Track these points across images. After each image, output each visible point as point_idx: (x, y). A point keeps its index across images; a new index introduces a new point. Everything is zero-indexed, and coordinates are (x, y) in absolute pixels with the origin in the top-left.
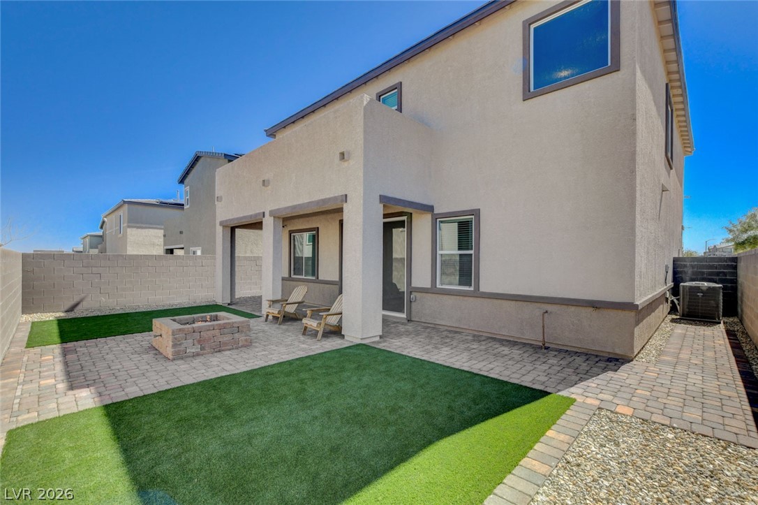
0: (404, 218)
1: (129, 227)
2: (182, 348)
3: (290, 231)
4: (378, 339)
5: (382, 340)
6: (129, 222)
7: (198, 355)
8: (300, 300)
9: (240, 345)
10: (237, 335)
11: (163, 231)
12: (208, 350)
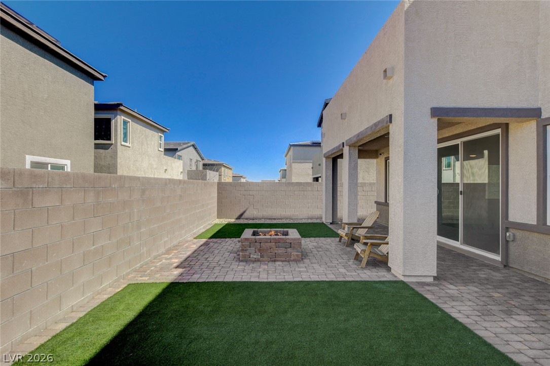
0: (498, 131)
1: (293, 162)
2: (247, 253)
3: (385, 158)
4: (431, 280)
5: (436, 282)
6: (293, 159)
7: (258, 260)
8: (370, 225)
9: (292, 259)
10: (289, 250)
11: (311, 164)
12: (266, 258)
